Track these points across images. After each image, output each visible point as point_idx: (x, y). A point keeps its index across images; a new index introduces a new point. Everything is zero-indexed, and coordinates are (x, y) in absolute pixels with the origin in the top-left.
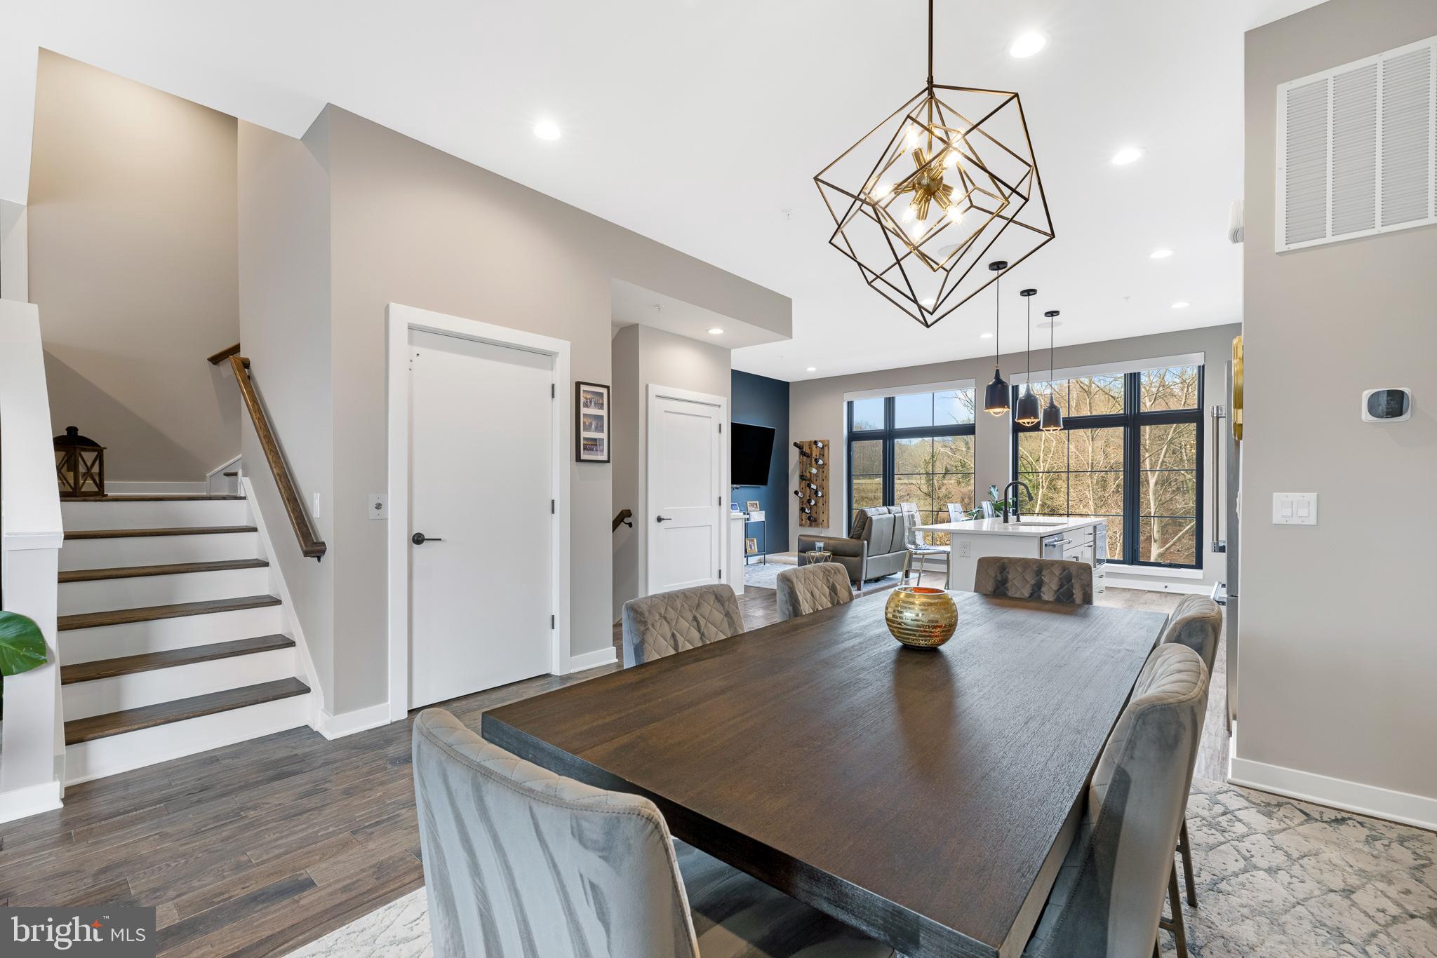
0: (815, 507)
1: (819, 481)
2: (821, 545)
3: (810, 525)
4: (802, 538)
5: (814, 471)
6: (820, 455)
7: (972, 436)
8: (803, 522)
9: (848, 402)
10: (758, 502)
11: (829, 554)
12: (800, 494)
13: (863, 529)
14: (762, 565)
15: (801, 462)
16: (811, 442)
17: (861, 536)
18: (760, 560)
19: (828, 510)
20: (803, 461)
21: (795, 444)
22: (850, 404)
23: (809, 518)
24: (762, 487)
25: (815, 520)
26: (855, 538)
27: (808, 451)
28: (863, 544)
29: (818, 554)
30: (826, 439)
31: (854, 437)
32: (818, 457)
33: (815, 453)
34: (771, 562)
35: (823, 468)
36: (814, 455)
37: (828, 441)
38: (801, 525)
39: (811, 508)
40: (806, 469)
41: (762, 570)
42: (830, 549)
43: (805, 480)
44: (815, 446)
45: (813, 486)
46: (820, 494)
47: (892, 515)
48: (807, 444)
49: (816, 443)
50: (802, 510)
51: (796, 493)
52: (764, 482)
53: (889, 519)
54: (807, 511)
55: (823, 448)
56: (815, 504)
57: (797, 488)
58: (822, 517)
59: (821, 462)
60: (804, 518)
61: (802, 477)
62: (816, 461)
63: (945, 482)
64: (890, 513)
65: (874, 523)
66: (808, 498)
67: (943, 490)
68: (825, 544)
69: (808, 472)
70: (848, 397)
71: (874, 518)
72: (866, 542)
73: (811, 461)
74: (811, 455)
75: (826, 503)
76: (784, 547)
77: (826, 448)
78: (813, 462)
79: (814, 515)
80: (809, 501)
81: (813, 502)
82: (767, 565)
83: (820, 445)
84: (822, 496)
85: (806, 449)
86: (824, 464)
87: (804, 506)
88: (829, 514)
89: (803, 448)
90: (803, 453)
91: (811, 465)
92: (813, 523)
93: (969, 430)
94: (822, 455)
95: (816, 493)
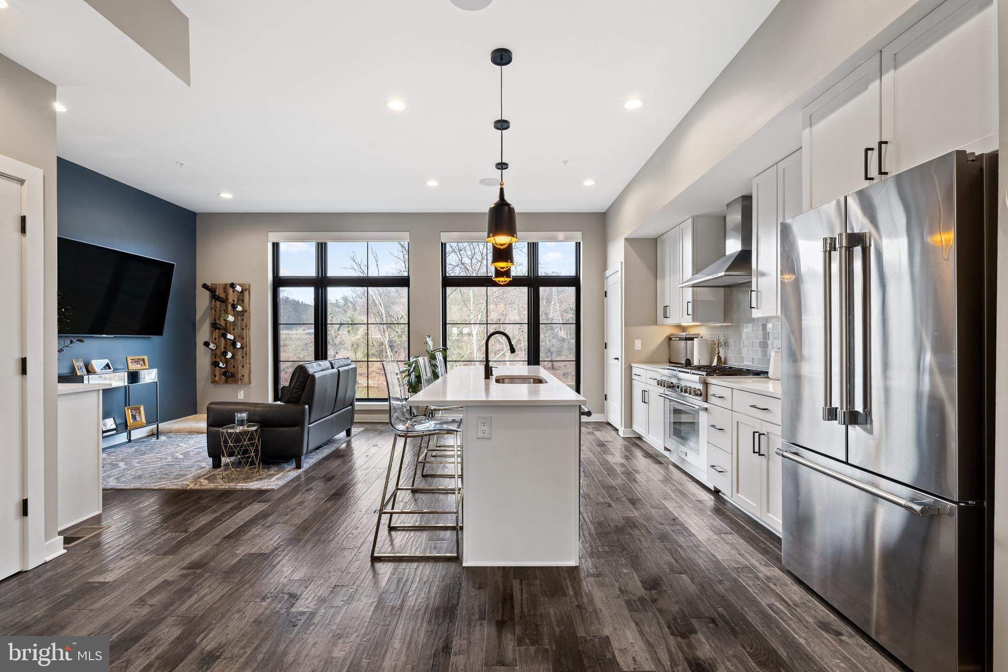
0: (232, 360)
1: (238, 331)
2: (244, 415)
3: (226, 382)
4: (213, 406)
5: (231, 318)
6: (238, 300)
7: (406, 289)
8: (217, 378)
9: (273, 244)
10: (146, 358)
11: (254, 428)
12: (212, 346)
13: (303, 390)
14: (154, 439)
15: (212, 308)
16: (226, 284)
17: (299, 399)
18: (152, 431)
19: (250, 364)
20: (216, 307)
21: (205, 286)
22: (276, 246)
23: (225, 374)
24: (155, 339)
25: (233, 375)
26: (292, 403)
27: (222, 295)
28: (304, 409)
29: (239, 429)
30: (248, 282)
31: (279, 282)
32: (235, 302)
33: (232, 298)
34: (167, 433)
35: (243, 315)
36: (230, 300)
37: (249, 285)
38: (214, 382)
39: (227, 361)
40: (220, 315)
41: (152, 449)
42: (257, 419)
43: (219, 329)
44: (231, 290)
45: (230, 337)
46: (239, 345)
47: (335, 370)
48: (222, 287)
49: (233, 286)
50: (215, 364)
51: (206, 344)
52: (158, 331)
53: (332, 374)
54: (221, 365)
55: (242, 292)
56: (233, 357)
57: (207, 339)
58: (241, 371)
59: (239, 308)
60: (217, 374)
61: (214, 326)
62: (234, 307)
63: (340, 332)
64: (333, 368)
65: (317, 382)
66: (223, 350)
67: (339, 337)
68: (249, 415)
69: (222, 319)
70: (273, 237)
71: (317, 375)
72: (307, 407)
73: (227, 307)
74: (227, 299)
75: (246, 355)
76: (191, 409)
77: (246, 293)
78: (230, 308)
79: (231, 370)
80: (225, 354)
81: (229, 355)
82: (163, 438)
83: (239, 288)
84: (242, 348)
85: (220, 293)
86: (244, 311)
87: (218, 359)
88: (250, 368)
89: (215, 291)
90: (214, 297)
91: (226, 312)
92: (230, 379)
93: (402, 282)
94: (241, 301)
95: (234, 343)
